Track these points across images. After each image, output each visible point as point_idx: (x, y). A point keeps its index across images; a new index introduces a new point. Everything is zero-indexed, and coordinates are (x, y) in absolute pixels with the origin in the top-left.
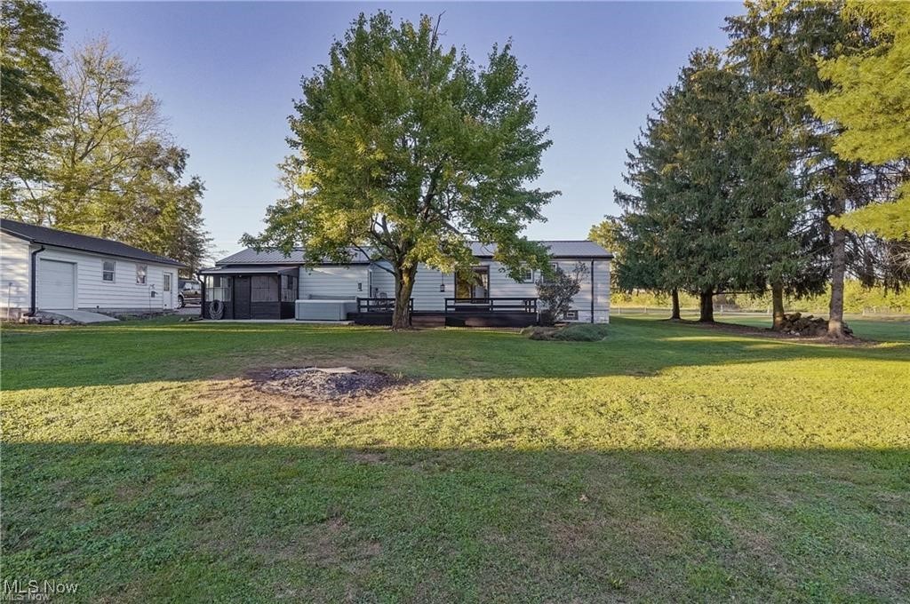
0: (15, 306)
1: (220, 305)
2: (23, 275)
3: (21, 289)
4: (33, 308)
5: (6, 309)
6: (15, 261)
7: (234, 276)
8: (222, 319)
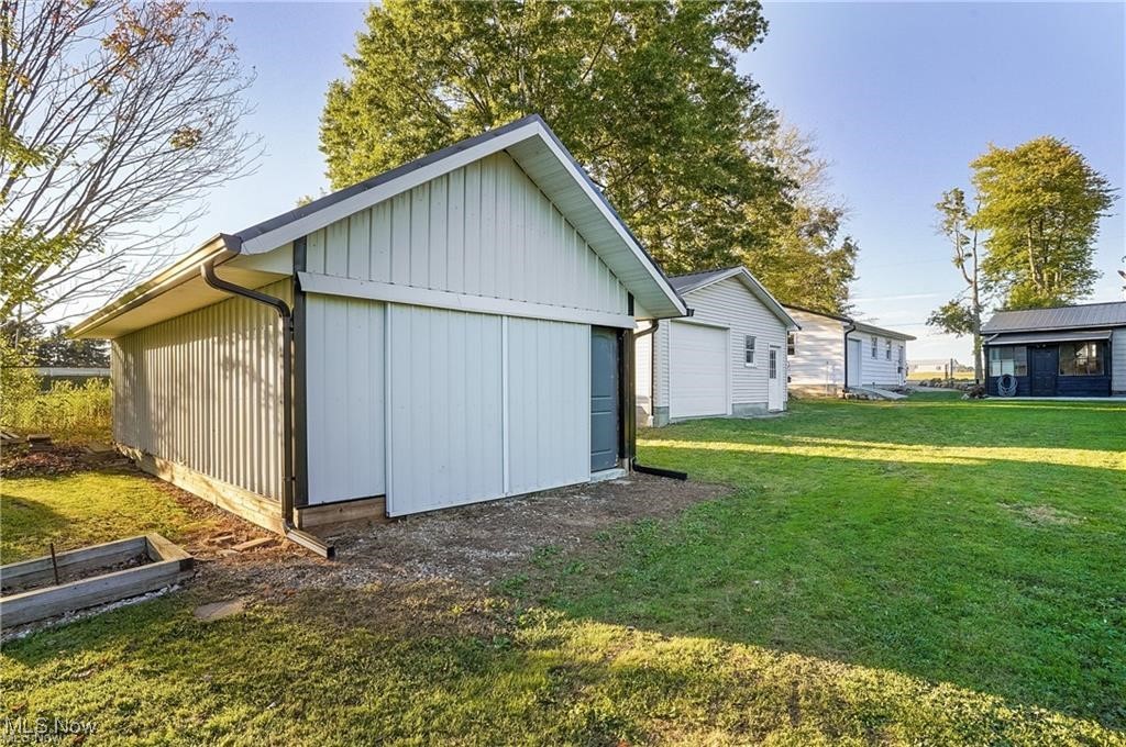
0: (831, 382)
1: (1013, 381)
2: (839, 354)
3: (837, 367)
4: (846, 386)
5: (824, 386)
6: (832, 341)
7: (1030, 346)
8: (1016, 396)
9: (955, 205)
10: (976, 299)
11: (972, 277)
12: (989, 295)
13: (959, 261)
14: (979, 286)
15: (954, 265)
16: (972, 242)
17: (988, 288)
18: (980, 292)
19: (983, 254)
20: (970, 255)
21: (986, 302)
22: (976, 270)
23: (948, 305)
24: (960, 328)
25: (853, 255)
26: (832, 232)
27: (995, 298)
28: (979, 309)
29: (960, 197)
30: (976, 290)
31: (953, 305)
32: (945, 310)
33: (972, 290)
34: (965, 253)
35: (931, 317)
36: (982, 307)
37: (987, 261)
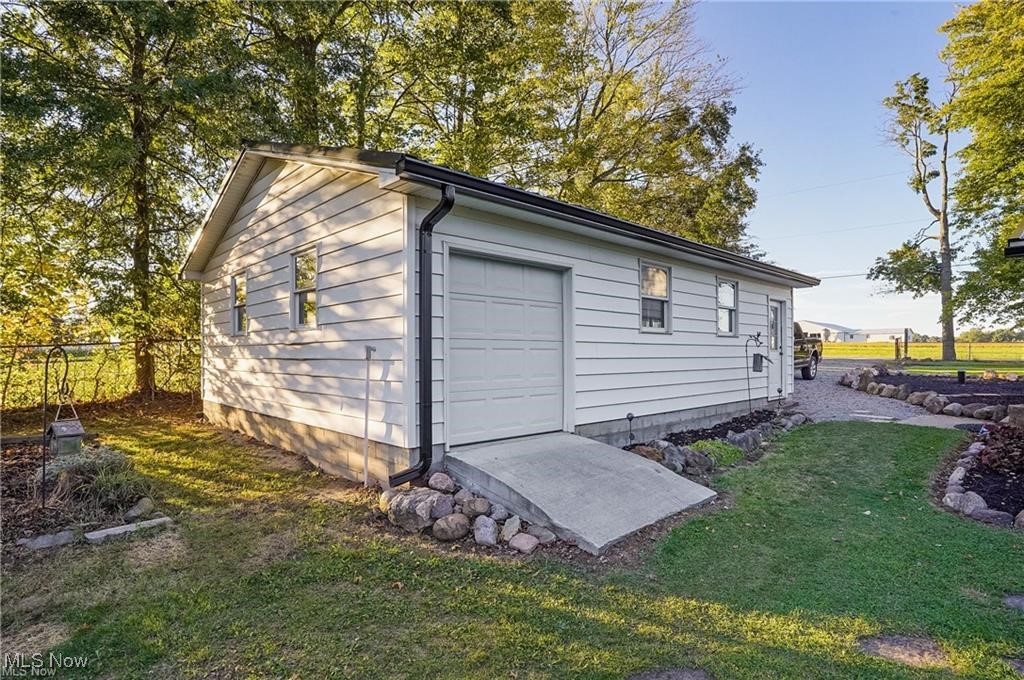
9: (914, 101)
10: (945, 238)
11: (939, 207)
12: (966, 231)
13: (920, 184)
14: (951, 219)
15: (911, 190)
16: (940, 151)
17: (963, 222)
18: (952, 229)
19: (959, 170)
20: (936, 174)
21: (962, 243)
22: (946, 197)
23: (900, 248)
24: (919, 284)
25: (753, 172)
26: (719, 137)
27: (976, 236)
28: (949, 254)
29: (922, 87)
30: (946, 226)
31: (909, 247)
32: (896, 256)
33: (939, 225)
34: (930, 170)
35: (875, 266)
36: (954, 251)
37: (963, 181)
